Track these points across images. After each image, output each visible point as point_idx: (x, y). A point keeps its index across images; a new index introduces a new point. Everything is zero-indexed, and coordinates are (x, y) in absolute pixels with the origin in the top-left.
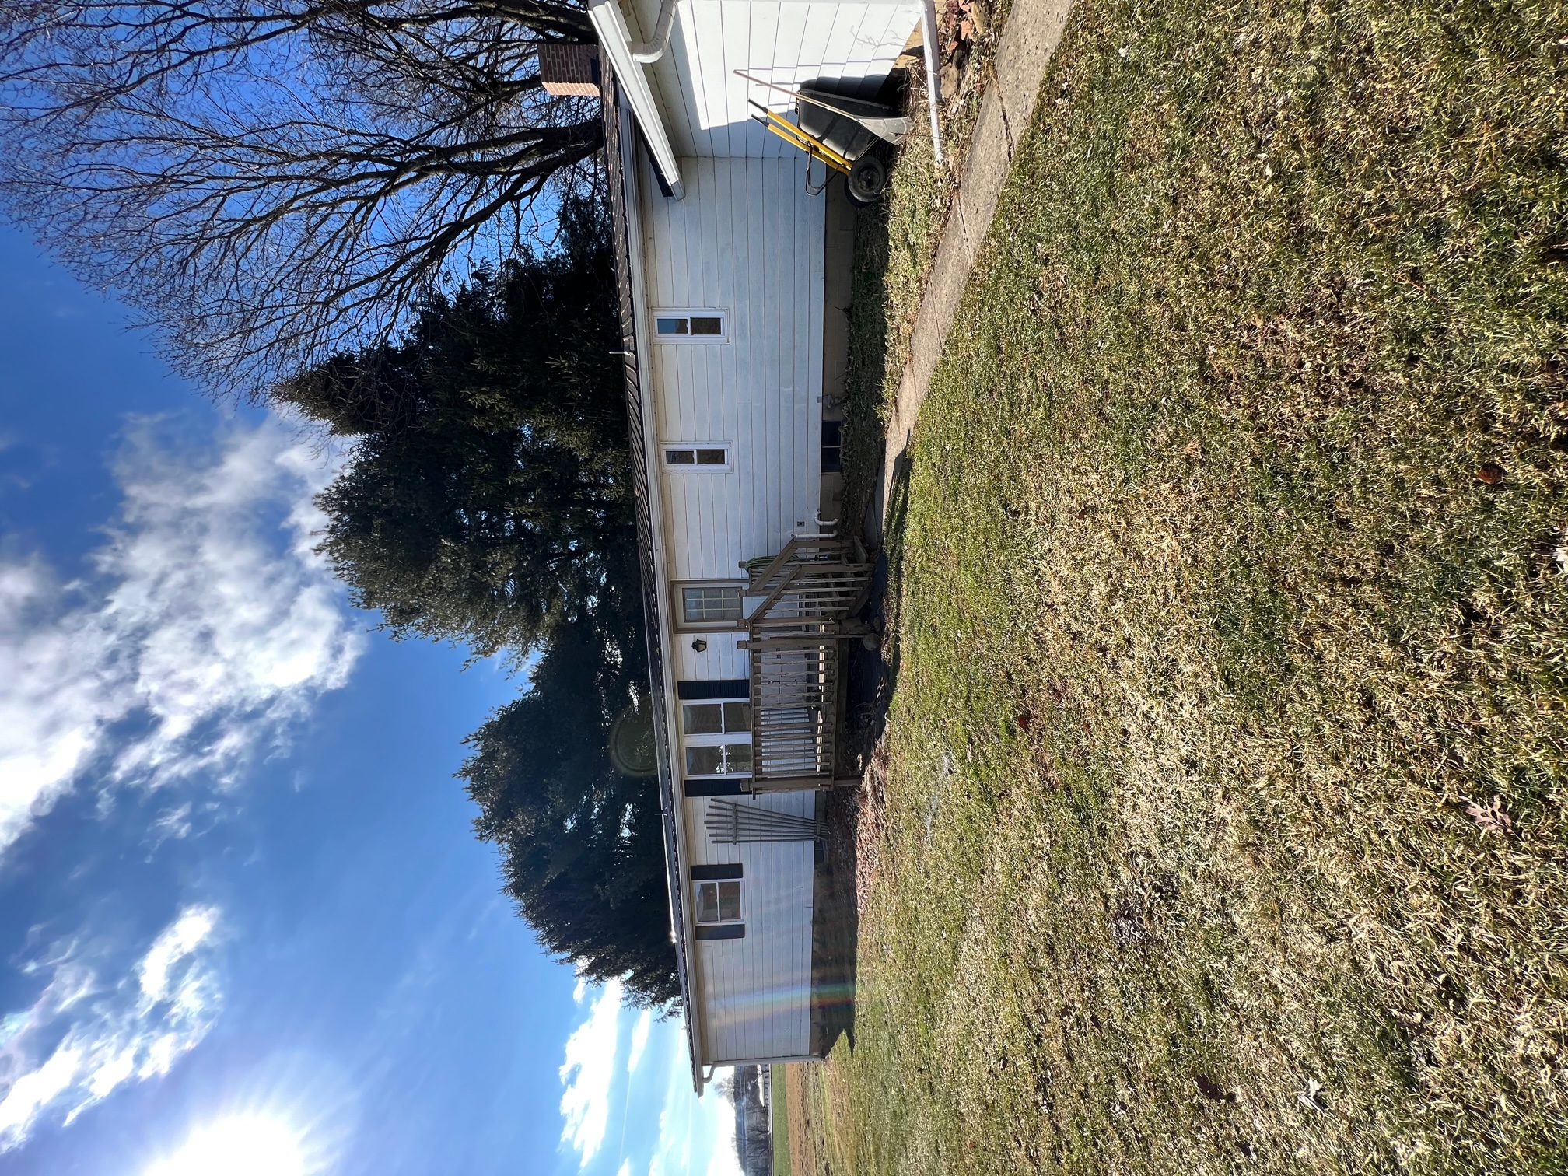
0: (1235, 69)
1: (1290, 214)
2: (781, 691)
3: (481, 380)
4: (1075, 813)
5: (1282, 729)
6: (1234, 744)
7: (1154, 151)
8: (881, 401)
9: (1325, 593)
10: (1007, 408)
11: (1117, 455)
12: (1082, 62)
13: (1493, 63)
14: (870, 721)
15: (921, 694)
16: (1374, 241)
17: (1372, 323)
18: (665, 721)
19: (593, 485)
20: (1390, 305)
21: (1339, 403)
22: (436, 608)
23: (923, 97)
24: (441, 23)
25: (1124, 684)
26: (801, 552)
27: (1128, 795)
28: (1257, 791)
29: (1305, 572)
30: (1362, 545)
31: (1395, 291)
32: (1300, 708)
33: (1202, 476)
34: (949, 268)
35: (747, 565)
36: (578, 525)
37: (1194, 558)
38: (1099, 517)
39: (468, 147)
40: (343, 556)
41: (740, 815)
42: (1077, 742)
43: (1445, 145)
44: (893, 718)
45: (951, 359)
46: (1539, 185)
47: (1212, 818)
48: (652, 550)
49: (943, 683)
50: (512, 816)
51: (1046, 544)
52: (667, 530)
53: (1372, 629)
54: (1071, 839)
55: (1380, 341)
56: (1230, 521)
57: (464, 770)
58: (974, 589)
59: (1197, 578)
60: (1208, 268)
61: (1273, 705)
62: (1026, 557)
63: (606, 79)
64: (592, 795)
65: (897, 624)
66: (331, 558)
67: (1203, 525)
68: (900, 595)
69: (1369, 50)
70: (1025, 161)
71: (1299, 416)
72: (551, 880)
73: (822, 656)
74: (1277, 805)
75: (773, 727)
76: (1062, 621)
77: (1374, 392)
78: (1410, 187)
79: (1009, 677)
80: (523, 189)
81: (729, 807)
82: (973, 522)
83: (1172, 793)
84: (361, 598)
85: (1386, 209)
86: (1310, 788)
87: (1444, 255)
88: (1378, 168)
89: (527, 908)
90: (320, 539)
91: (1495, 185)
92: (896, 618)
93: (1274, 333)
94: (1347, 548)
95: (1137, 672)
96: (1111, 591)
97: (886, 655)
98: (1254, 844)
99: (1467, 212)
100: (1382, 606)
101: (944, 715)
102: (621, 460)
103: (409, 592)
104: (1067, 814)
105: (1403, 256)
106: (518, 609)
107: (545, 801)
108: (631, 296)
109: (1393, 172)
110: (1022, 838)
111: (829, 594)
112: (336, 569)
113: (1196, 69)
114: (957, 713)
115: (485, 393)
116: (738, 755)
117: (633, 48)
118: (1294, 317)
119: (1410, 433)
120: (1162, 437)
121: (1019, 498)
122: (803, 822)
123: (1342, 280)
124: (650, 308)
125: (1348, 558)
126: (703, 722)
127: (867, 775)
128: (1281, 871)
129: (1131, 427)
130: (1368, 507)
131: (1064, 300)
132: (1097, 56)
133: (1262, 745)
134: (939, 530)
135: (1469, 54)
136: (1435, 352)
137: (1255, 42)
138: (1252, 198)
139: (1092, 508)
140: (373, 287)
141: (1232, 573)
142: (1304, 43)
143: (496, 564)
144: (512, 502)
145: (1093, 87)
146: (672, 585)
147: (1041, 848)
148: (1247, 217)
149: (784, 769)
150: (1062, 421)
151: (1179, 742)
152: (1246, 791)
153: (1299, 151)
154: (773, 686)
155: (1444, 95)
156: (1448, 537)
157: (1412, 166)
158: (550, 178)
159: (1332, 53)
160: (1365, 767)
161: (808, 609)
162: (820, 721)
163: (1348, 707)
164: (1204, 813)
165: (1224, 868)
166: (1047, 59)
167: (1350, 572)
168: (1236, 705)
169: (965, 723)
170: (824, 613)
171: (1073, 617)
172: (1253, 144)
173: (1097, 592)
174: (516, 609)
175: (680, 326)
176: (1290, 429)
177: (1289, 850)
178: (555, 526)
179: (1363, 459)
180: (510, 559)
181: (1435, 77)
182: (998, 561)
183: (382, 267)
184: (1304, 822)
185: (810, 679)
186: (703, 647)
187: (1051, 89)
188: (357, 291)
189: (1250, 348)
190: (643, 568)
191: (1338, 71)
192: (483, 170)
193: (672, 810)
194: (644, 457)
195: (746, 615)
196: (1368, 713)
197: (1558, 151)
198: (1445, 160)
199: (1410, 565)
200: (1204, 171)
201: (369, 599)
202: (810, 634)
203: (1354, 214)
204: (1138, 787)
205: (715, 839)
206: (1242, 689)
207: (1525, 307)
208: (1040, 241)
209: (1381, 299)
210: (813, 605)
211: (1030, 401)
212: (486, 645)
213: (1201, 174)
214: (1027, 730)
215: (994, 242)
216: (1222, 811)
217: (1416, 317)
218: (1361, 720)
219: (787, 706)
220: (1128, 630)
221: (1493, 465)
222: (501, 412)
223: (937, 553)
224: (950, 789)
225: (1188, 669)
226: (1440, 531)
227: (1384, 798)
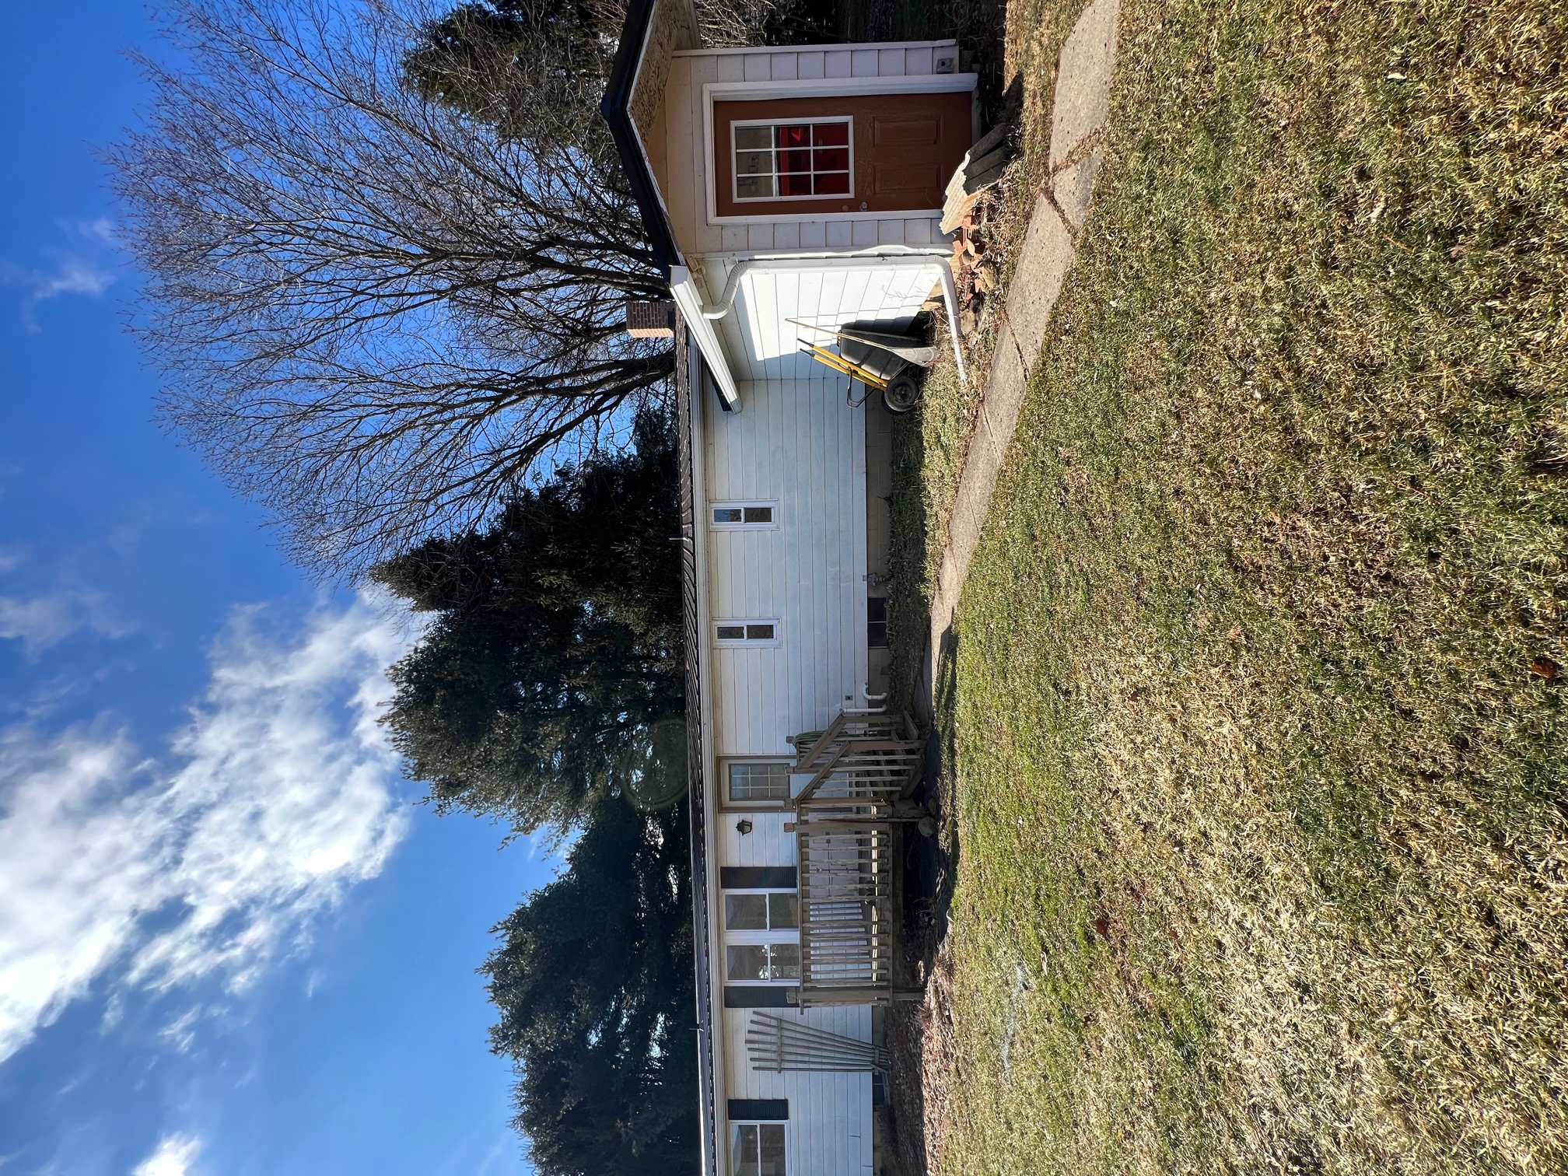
0: (1212, 317)
1: (1286, 429)
2: (831, 881)
3: (552, 563)
4: (1176, 1047)
5: (1400, 948)
6: (1348, 964)
7: (1152, 376)
8: (924, 580)
9: (1407, 788)
10: (1047, 590)
11: (1161, 638)
12: (1080, 309)
13: (1435, 317)
14: (930, 920)
15: (985, 890)
16: (1367, 452)
17: (1385, 523)
18: (706, 913)
19: (646, 658)
20: (1399, 506)
21: (1372, 594)
22: (483, 781)
23: (946, 332)
24: (551, 290)
25: (1209, 885)
26: (850, 728)
27: (1236, 1026)
28: (1389, 1027)
29: (1379, 764)
30: (1433, 738)
31: (1398, 495)
32: (1414, 923)
33: (1250, 661)
34: (980, 465)
35: (795, 740)
36: (629, 697)
37: (1259, 745)
38: (1152, 699)
39: (562, 376)
40: (403, 727)
41: (786, 1033)
42: (1167, 954)
43: (1410, 378)
44: (955, 916)
45: (989, 544)
46: (1506, 411)
47: (1343, 1062)
48: (700, 724)
49: (1008, 877)
50: (532, 1024)
51: (1102, 725)
52: (715, 704)
53: (1470, 831)
54: (1177, 1084)
55: (1398, 539)
56: (1288, 707)
57: (488, 965)
58: (1032, 771)
59: (1265, 767)
60: (1219, 472)
61: (1382, 916)
62: (1083, 739)
63: (678, 325)
64: (621, 1002)
65: (953, 807)
66: (391, 729)
67: (1261, 710)
68: (955, 776)
69: (1324, 305)
70: (1040, 382)
71: (1336, 606)
72: (567, 1111)
73: (874, 842)
74: (1416, 1047)
75: (823, 925)
76: (1129, 810)
77: (1404, 586)
78: (1388, 410)
79: (1080, 872)
80: (604, 406)
81: (774, 1022)
82: (1024, 701)
83: (1288, 1025)
84: (413, 769)
85: (1371, 427)
86: (1450, 1025)
87: (1436, 465)
88: (1356, 394)
89: (537, 1148)
90: (385, 711)
91: (1465, 410)
92: (952, 801)
93: (1294, 529)
94: (1418, 740)
95: (1220, 871)
96: (1177, 778)
97: (944, 842)
98: (1401, 1101)
99: (1447, 432)
100: (1472, 805)
101: (1012, 916)
102: (674, 633)
103: (460, 764)
104: (1167, 1047)
105: (1398, 466)
106: (563, 783)
107: (570, 1007)
108: (691, 491)
109: (1369, 398)
110: (1118, 1079)
111: (881, 773)
112: (394, 740)
113: (1178, 317)
114: (1027, 914)
115: (554, 574)
116: (784, 957)
117: (703, 309)
118: (1309, 516)
119: (1451, 625)
120: (1203, 622)
121: (1068, 677)
122: (857, 1045)
123: (1347, 484)
124: (708, 500)
125: (1422, 751)
126: (746, 915)
127: (930, 988)
128: (1443, 1140)
129: (1170, 611)
130: (1428, 698)
131: (1089, 495)
132: (1092, 306)
133: (1382, 968)
134: (990, 707)
135: (1412, 311)
136: (1453, 550)
137: (1225, 299)
138: (1248, 415)
139: (1144, 689)
140: (470, 485)
141: (1302, 762)
142: (1266, 300)
143: (547, 735)
144: (567, 674)
145: (1092, 328)
146: (719, 760)
147: (1143, 1094)
148: (1246, 430)
149: (836, 976)
150: (1102, 603)
151: (1284, 959)
152: (1376, 1026)
153: (1282, 380)
154: (822, 876)
155: (1399, 340)
156: (1522, 731)
157: (1386, 394)
158: (627, 396)
159: (1292, 308)
160: (1508, 1000)
161: (858, 789)
162: (875, 918)
163: (1468, 923)
164: (1331, 1055)
165: (1371, 1133)
166: (1049, 307)
167: (1427, 765)
168: (1339, 915)
169: (1036, 926)
170: (875, 793)
171: (1141, 805)
172: (1240, 374)
173: (1162, 779)
174: (561, 783)
175: (734, 515)
176: (1329, 618)
177: (1445, 1110)
178: (607, 699)
179: (1411, 649)
180: (561, 731)
181: (1386, 328)
182: (1055, 742)
183: (478, 470)
184: (1455, 1073)
185: (863, 868)
186: (748, 828)
187: (1056, 328)
188: (455, 490)
189: (1273, 542)
190: (690, 742)
191: (1301, 321)
192: (573, 392)
193: (710, 1024)
194: (696, 632)
195: (794, 794)
196: (1493, 932)
197: (1515, 384)
198: (1414, 390)
199: (1491, 760)
200: (1200, 393)
201: (420, 771)
202: (862, 816)
203: (1343, 431)
204: (1247, 1016)
205: (757, 1064)
206: (1342, 896)
207: (1527, 512)
208: (1061, 446)
209: (1388, 502)
210: (864, 784)
211: (1068, 584)
212: (527, 821)
213: (1198, 395)
214: (1108, 938)
215: (1019, 446)
216: (1353, 1053)
217: (1427, 519)
218: (1487, 940)
219: (838, 899)
220: (1202, 822)
221: (1544, 658)
222: (567, 591)
223: (990, 732)
224: (1027, 1009)
225: (1277, 870)
226: (1511, 725)
227: (1541, 1043)
